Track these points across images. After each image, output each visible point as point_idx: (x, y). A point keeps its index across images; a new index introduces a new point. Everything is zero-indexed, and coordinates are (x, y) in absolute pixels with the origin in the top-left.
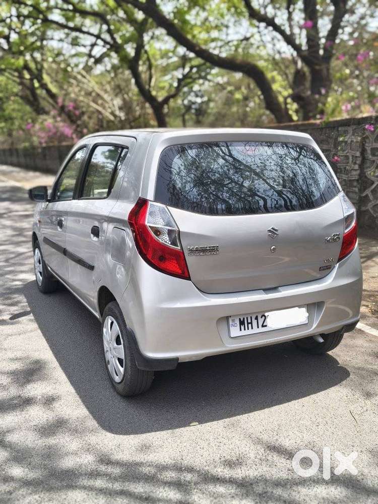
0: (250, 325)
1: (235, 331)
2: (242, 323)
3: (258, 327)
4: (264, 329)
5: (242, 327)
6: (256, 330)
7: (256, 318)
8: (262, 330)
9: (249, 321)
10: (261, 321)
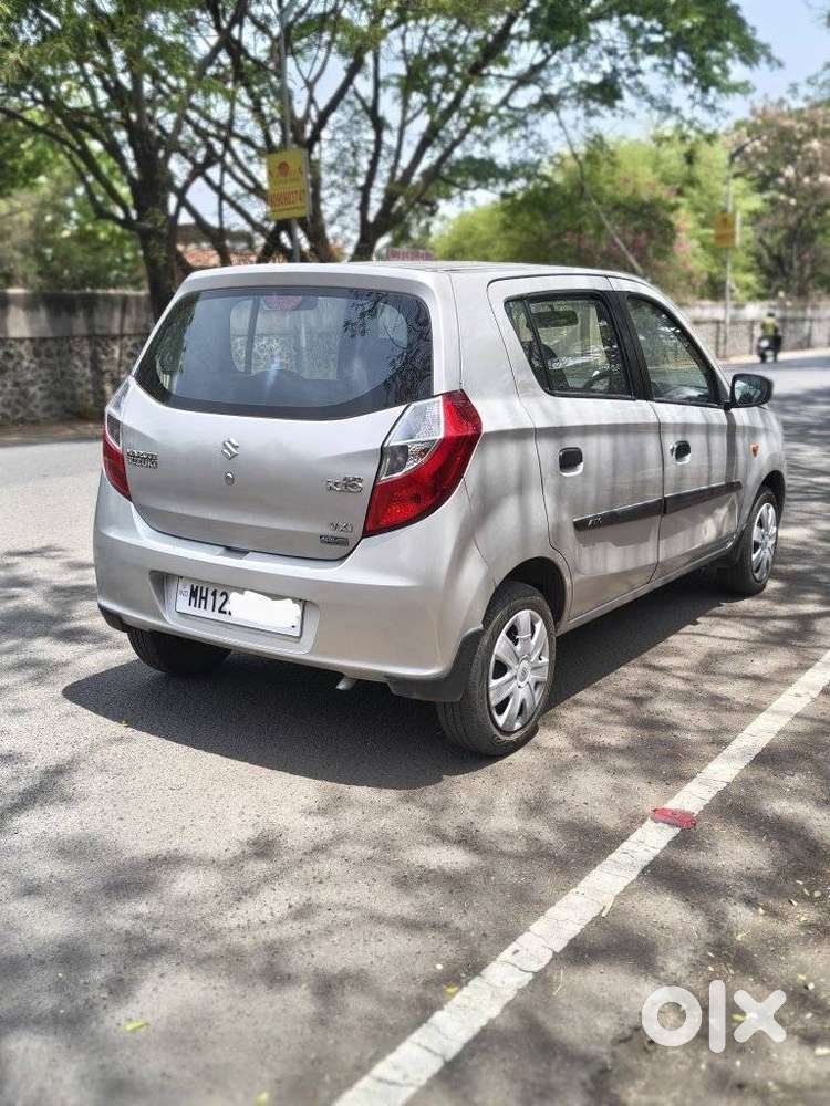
0: (203, 602)
1: (183, 603)
2: (193, 594)
3: (213, 610)
4: (222, 617)
5: (193, 601)
6: (208, 613)
7: (214, 594)
8: (216, 616)
9: (204, 595)
10: (220, 600)
